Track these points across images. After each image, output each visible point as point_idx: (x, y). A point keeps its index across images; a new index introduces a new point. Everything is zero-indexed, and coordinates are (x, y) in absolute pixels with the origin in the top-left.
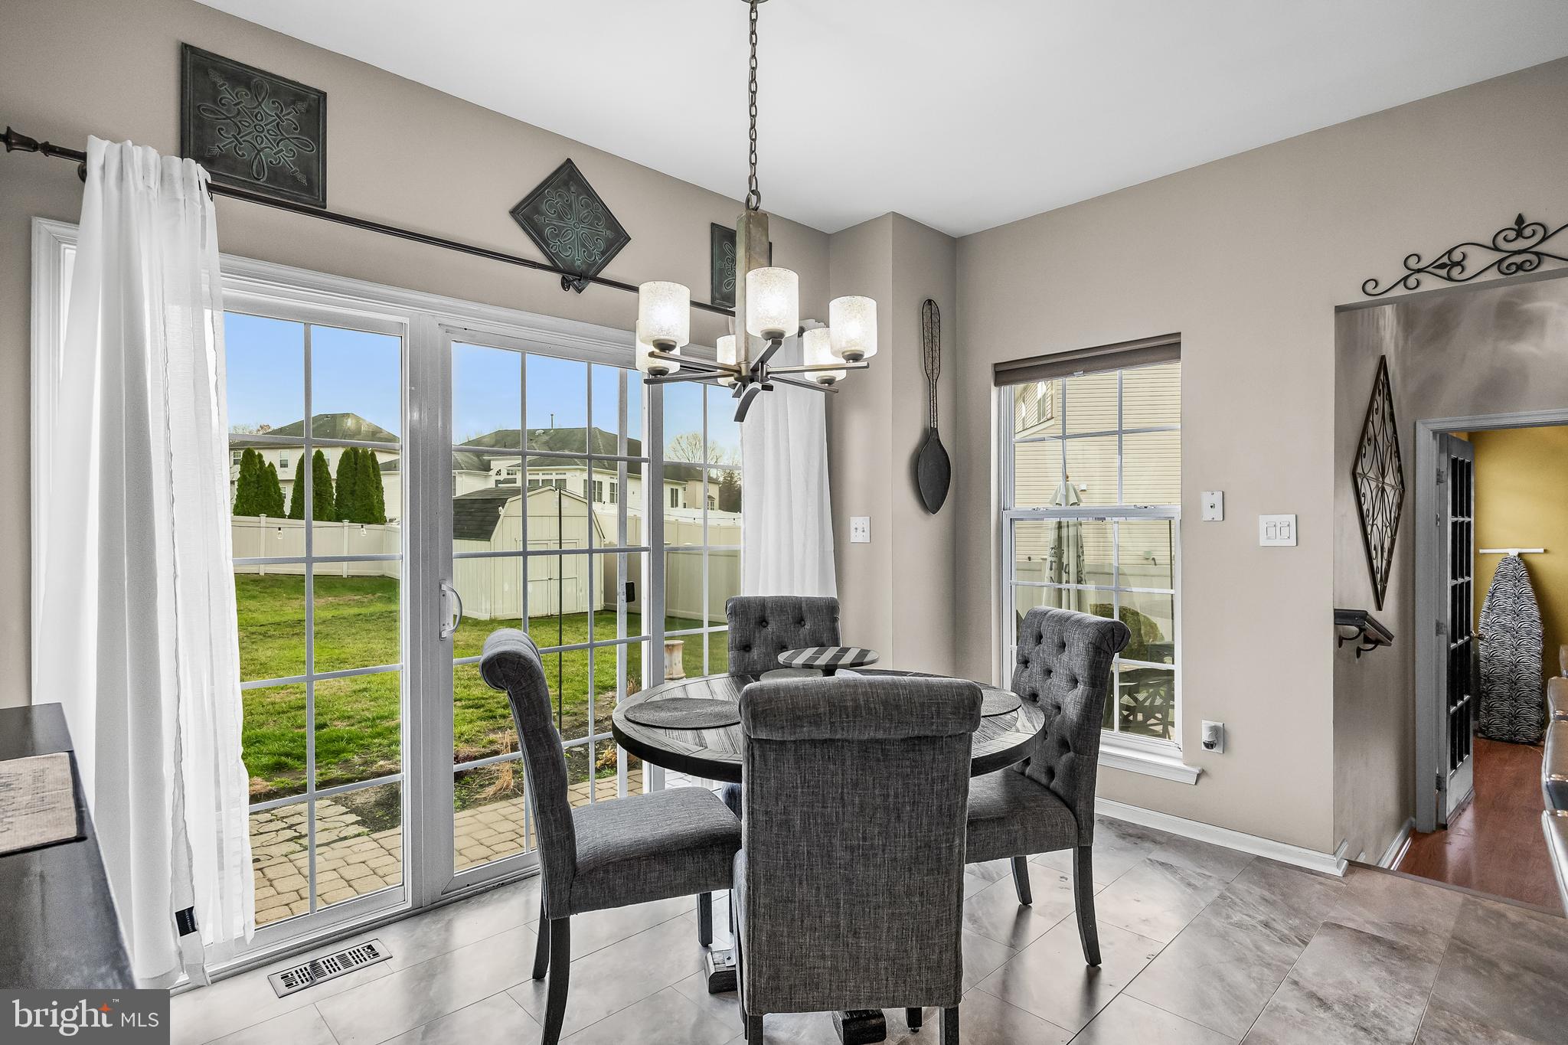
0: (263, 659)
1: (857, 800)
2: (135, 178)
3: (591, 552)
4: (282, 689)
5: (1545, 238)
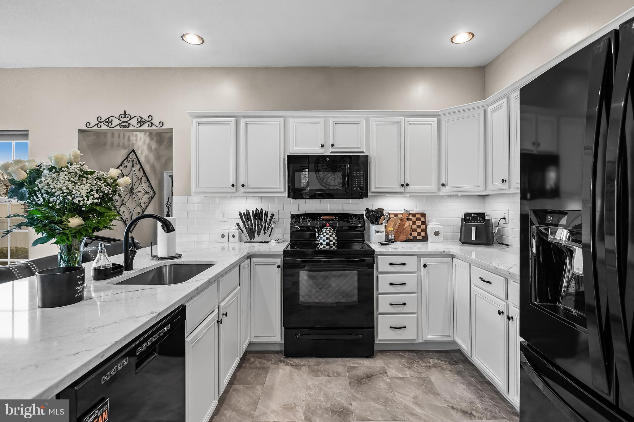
5: (130, 119)
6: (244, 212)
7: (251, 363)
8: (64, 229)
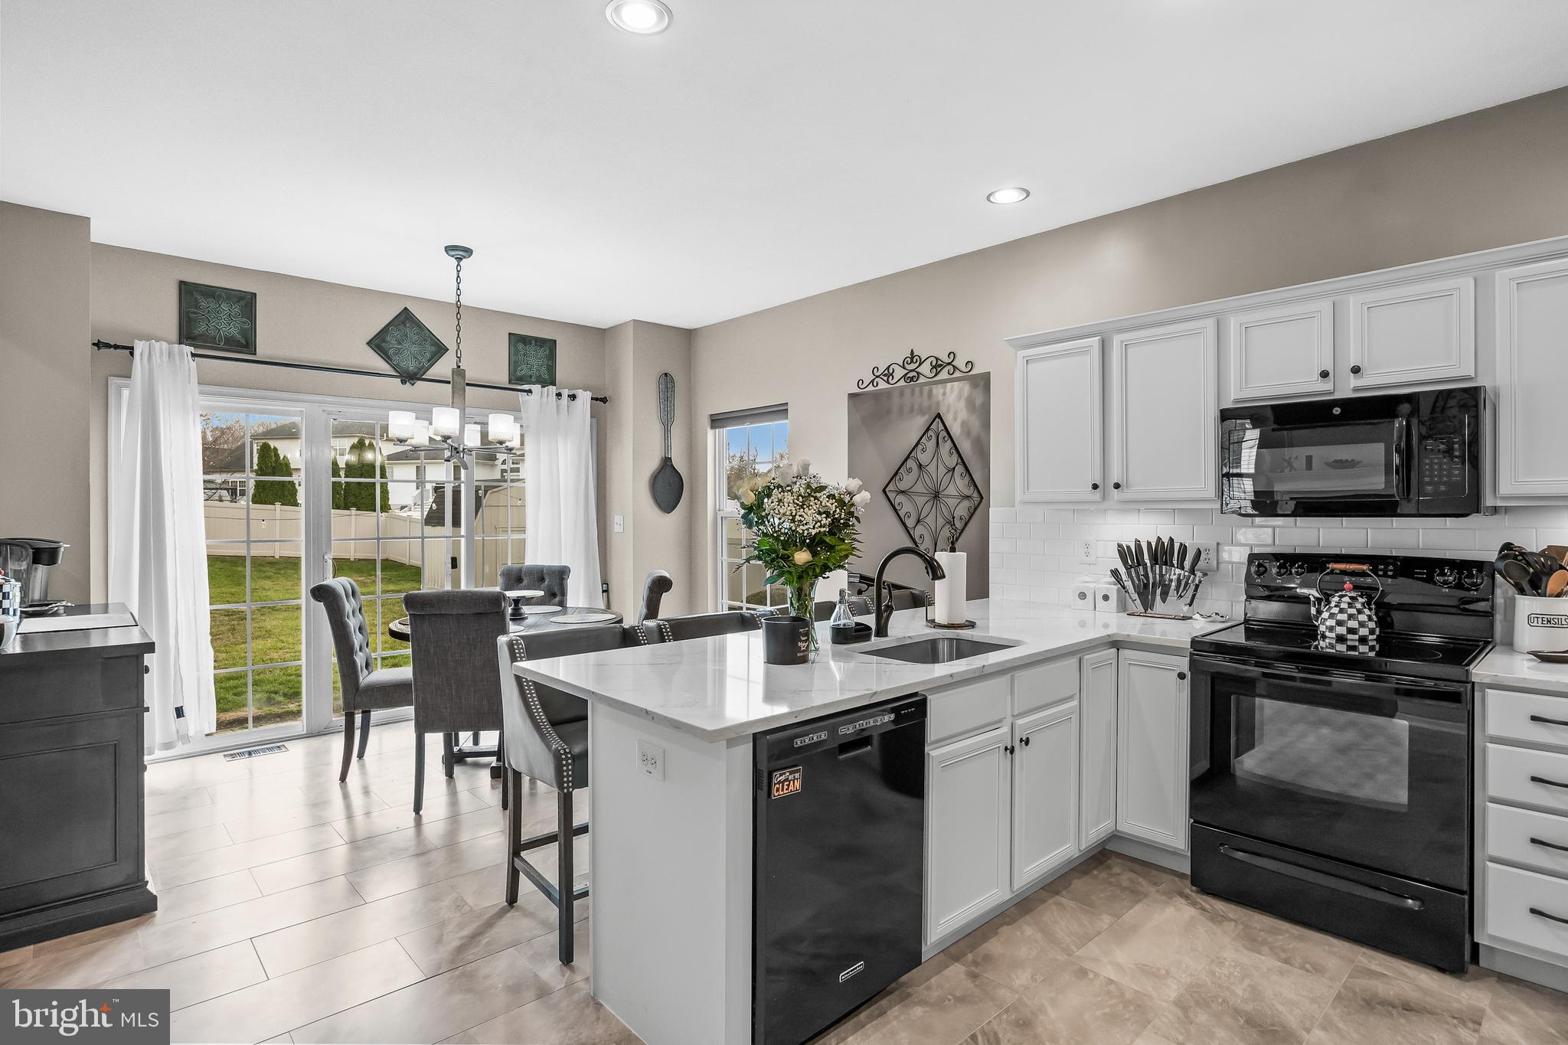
0: (269, 627)
1: (457, 641)
2: (156, 359)
3: (423, 538)
4: (281, 649)
5: (920, 364)
6: (1129, 544)
7: (1112, 875)
8: (790, 567)
